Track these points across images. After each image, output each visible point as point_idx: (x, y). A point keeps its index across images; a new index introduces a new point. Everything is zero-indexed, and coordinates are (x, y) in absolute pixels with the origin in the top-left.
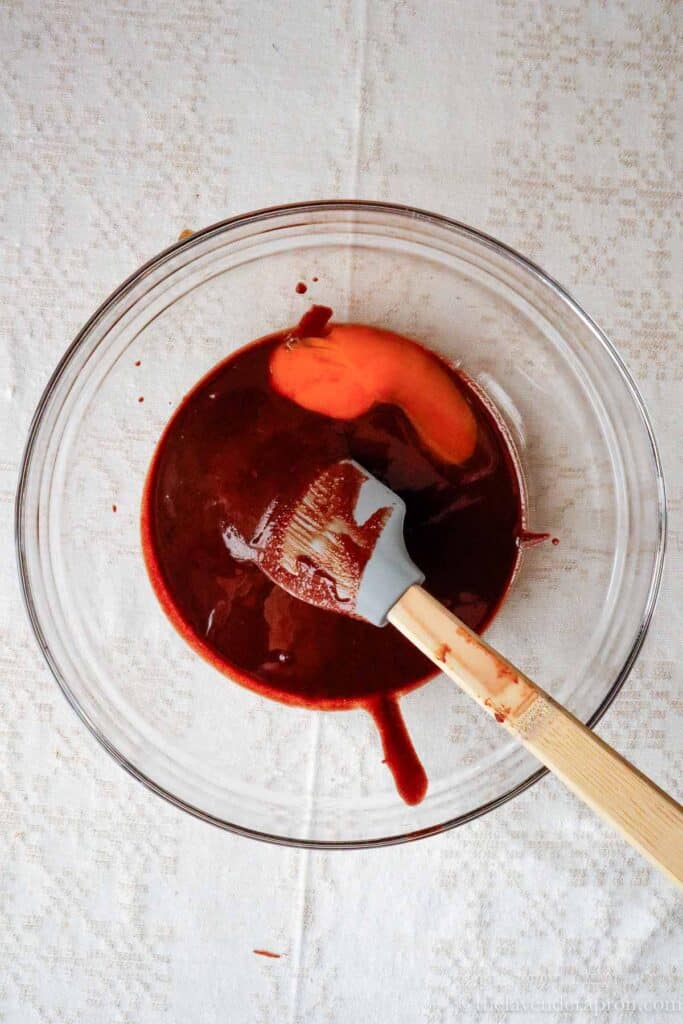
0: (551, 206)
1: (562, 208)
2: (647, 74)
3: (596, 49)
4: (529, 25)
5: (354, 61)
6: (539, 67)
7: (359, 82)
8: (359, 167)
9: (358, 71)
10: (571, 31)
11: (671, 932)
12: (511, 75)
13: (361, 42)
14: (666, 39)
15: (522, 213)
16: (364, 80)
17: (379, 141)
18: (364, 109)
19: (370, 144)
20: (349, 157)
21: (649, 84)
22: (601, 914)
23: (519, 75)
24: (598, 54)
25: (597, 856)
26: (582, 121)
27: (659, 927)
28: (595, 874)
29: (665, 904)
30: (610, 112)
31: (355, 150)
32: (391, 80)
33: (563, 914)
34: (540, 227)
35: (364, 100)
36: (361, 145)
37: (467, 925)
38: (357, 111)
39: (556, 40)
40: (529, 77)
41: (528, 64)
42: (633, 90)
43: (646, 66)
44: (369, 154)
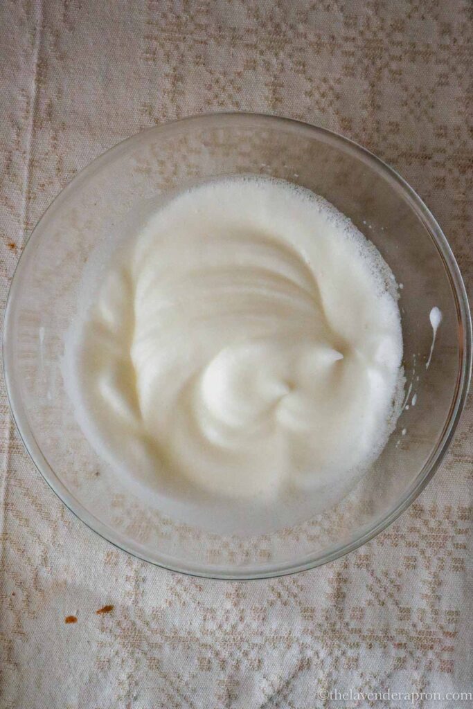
0: (184, 157)
1: (193, 159)
2: (262, 53)
3: (222, 33)
4: (170, 15)
5: (33, 44)
6: (177, 47)
7: (35, 60)
8: (34, 126)
9: (36, 51)
10: (203, 20)
11: (277, 705)
12: (154, 54)
13: (38, 28)
14: (278, 26)
15: (162, 163)
16: (40, 58)
17: (50, 106)
18: (38, 81)
19: (43, 107)
20: (26, 118)
21: (264, 60)
22: (222, 692)
23: (161, 52)
24: (223, 37)
25: (218, 648)
26: (210, 88)
27: (266, 701)
28: (218, 661)
29: (272, 685)
30: (232, 82)
31: (31, 113)
32: (62, 58)
33: (194, 691)
34: (175, 173)
35: (39, 74)
36: (37, 109)
37: (119, 698)
38: (33, 82)
39: (191, 27)
40: (168, 56)
41: (168, 45)
42: (252, 65)
43: (262, 46)
44: (43, 115)
